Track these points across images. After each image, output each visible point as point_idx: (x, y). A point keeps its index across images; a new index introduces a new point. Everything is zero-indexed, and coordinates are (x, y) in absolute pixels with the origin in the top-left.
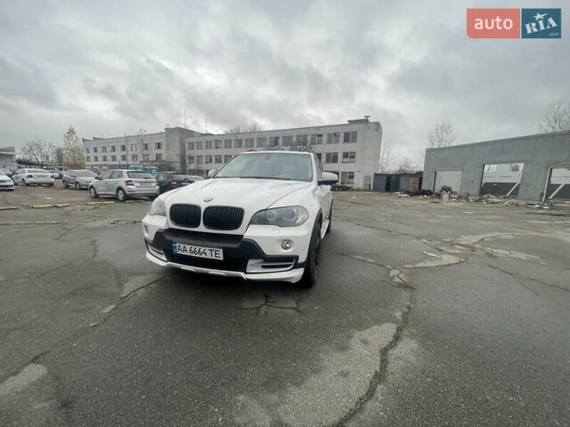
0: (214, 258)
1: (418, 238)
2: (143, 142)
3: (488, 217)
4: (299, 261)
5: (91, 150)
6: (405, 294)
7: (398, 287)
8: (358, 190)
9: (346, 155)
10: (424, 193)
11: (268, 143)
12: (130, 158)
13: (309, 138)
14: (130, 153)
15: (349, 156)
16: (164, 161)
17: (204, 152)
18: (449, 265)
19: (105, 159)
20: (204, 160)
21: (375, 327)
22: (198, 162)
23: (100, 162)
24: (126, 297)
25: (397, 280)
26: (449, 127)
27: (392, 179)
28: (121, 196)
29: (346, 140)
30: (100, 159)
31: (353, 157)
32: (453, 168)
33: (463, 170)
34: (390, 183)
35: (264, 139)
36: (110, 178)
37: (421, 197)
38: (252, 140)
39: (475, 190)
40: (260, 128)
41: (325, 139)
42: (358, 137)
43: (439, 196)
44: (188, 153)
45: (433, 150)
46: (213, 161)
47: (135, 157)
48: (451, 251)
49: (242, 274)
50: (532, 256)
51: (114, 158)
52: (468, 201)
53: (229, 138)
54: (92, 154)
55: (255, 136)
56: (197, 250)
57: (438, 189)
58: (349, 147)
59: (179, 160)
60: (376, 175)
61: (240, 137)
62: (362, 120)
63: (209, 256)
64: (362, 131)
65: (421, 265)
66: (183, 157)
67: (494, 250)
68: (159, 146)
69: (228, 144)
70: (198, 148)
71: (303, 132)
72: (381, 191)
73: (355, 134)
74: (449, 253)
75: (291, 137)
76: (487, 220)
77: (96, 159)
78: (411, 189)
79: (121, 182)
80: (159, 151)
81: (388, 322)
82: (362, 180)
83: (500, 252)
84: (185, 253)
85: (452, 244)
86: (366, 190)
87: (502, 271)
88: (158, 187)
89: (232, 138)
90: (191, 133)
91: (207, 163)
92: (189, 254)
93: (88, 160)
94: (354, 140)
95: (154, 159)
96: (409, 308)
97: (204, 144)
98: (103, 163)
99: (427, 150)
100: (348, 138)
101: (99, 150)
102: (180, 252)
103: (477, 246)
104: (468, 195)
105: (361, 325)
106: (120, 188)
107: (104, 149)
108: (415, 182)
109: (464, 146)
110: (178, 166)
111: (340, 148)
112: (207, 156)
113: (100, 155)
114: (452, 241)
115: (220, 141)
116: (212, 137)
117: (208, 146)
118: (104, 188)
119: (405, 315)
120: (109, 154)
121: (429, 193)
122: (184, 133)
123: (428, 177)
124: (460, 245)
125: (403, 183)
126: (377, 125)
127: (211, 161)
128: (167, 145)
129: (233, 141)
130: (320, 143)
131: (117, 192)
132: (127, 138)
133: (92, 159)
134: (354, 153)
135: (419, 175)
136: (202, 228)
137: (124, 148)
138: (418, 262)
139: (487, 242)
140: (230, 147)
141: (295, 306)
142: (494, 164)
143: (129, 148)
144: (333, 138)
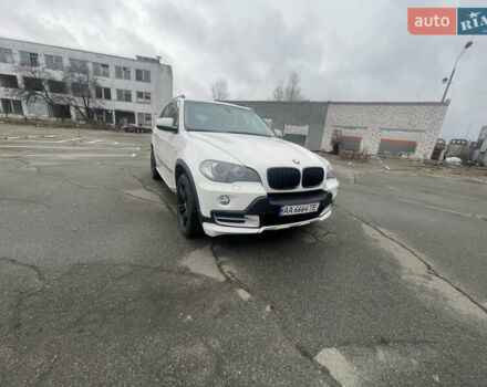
9: (140, 95)
13: (90, 66)
15: (145, 96)
41: (112, 71)
42: (152, 77)
62: (154, 60)
63: (308, 211)
64: (154, 72)
73: (148, 73)
75: (59, 59)
84: (290, 213)
92: (293, 213)
94: (148, 80)
100: (141, 76)
111: (133, 86)
130: (106, 75)
134: (149, 94)
136: (300, 188)
144: (122, 72)
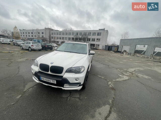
0: (53, 83)
1: (117, 69)
2: (38, 31)
3: (136, 61)
4: (81, 84)
5: (22, 33)
6: (113, 92)
7: (111, 89)
8: (100, 50)
9: (97, 39)
10: (119, 52)
11: (75, 34)
12: (34, 36)
13: (87, 34)
14: (34, 35)
15: (99, 40)
16: (44, 38)
17: (56, 36)
18: (126, 80)
19: (26, 36)
20: (56, 38)
21: (103, 107)
22: (54, 39)
23: (25, 37)
24: (25, 92)
25: (110, 86)
26: (127, 33)
27: (110, 47)
28: (30, 50)
29: (98, 35)
30: (25, 36)
31: (100, 40)
32: (128, 45)
33: (130, 46)
34: (109, 48)
35: (74, 33)
36: (27, 44)
37: (118, 53)
38: (70, 33)
39: (133, 52)
40: (73, 30)
41: (92, 34)
42: (101, 34)
43: (123, 53)
44: (52, 36)
45: (122, 39)
46: (59, 38)
47: (35, 36)
48: (126, 74)
49: (62, 88)
50: (149, 77)
51: (29, 36)
52: (131, 55)
53: (64, 32)
54: (23, 34)
55: (71, 32)
56: (48, 80)
57: (122, 51)
58: (99, 37)
59: (49, 38)
60: (106, 46)
61: (67, 32)
62: (103, 29)
63: (52, 82)
64: (102, 33)
65: (117, 80)
66: (50, 37)
67: (138, 74)
68: (43, 33)
69: (63, 34)
70: (54, 35)
71: (85, 32)
72: (107, 50)
73: (101, 33)
74: (126, 75)
75: (82, 33)
76: (136, 62)
77: (24, 36)
78: (115, 51)
79: (30, 45)
80: (43, 35)
81: (107, 104)
82: (101, 47)
83: (140, 75)
84: (44, 80)
85: (126, 72)
86: (102, 50)
87: (141, 83)
88: (41, 47)
89: (65, 32)
90: (52, 30)
91: (57, 39)
92: (45, 80)
93: (21, 36)
94: (100, 35)
95: (41, 37)
96: (114, 98)
97: (56, 33)
98: (26, 37)
99: (121, 40)
100: (99, 34)
101: (25, 33)
102: (42, 80)
103: (134, 72)
104: (131, 53)
105: (99, 106)
106: (30, 47)
107: (26, 33)
108: (116, 49)
109: (131, 39)
110: (48, 39)
111: (96, 37)
112: (57, 37)
113: (25, 34)
114: (126, 71)
115: (61, 33)
116: (59, 31)
117: (57, 34)
118: (25, 47)
119: (113, 101)
120: (28, 35)
121: (120, 52)
122: (50, 30)
123: (120, 47)
124: (129, 72)
125: (113, 49)
126: (107, 31)
127: (58, 39)
128: (45, 33)
129: (65, 33)
130: (90, 35)
131: (29, 48)
132: (33, 30)
133: (23, 36)
134: (100, 39)
135: (118, 46)
136: (49, 73)
137: (32, 33)
138: (117, 79)
139: (136, 71)
140: (64, 35)
141: (79, 97)
142: (139, 45)
143: (34, 33)
144: (94, 34)
